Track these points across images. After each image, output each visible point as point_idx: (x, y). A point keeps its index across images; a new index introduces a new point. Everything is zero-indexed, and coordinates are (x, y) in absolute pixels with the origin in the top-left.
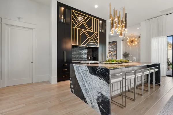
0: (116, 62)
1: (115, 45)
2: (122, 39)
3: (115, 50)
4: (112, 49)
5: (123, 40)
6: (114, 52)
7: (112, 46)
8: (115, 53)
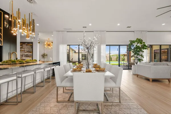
0: (20, 62)
1: (31, 46)
2: (39, 41)
3: (31, 51)
4: (27, 50)
5: (39, 43)
6: (30, 52)
7: (28, 46)
8: (31, 54)
